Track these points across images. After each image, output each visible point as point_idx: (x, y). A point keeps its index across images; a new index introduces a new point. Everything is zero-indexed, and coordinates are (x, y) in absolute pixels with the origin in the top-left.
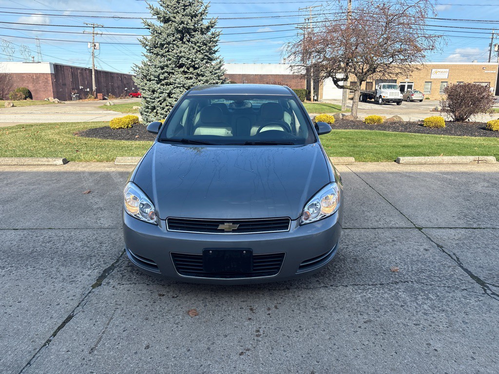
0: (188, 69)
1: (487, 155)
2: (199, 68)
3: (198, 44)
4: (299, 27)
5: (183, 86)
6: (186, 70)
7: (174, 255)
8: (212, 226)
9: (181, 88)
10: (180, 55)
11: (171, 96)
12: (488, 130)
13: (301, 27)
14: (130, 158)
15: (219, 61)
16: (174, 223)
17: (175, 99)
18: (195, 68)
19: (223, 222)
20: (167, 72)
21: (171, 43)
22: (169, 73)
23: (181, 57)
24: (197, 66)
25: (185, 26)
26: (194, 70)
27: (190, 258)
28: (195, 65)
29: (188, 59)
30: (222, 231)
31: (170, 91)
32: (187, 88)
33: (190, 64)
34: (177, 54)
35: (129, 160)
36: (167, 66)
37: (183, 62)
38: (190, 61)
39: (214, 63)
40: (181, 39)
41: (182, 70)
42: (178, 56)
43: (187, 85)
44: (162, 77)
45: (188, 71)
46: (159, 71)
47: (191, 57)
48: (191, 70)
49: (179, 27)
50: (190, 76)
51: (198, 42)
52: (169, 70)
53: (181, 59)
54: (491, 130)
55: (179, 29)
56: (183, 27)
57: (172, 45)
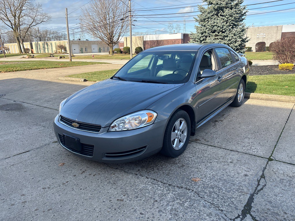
3: (226, 17)
6: (217, 34)
10: (213, 25)
18: (223, 32)
20: (205, 36)
21: (209, 18)
22: (206, 37)
23: (214, 26)
36: (205, 32)
37: (215, 29)
38: (220, 28)
40: (217, 15)
41: (214, 34)
44: (202, 39)
46: (200, 35)
48: (220, 33)
52: (206, 34)
55: (216, 8)
57: (210, 19)
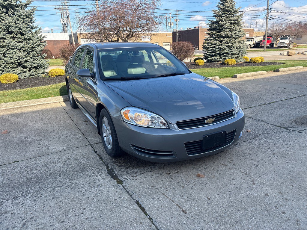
0: (17, 35)
1: (215, 76)
2: (25, 34)
3: (22, 17)
4: (56, 8)
5: (16, 48)
6: (15, 36)
7: (186, 144)
8: (201, 122)
9: (15, 49)
11: (6, 56)
12: (197, 65)
13: (59, 8)
14: (8, 103)
15: (38, 29)
16: (181, 125)
17: (10, 58)
19: (206, 119)
23: (10, 26)
24: (24, 33)
25: (9, 2)
26: (22, 36)
27: (193, 144)
28: (22, 32)
29: (16, 27)
30: (207, 124)
31: (5, 52)
32: (19, 49)
33: (18, 31)
34: (6, 24)
35: (8, 105)
38: (18, 29)
39: (34, 31)
40: (7, 13)
42: (8, 25)
43: (20, 47)
45: (17, 36)
47: (19, 26)
48: (19, 36)
49: (4, 4)
50: (19, 40)
51: (22, 15)
53: (11, 28)
54: (198, 65)
55: (4, 5)
56: (8, 3)
